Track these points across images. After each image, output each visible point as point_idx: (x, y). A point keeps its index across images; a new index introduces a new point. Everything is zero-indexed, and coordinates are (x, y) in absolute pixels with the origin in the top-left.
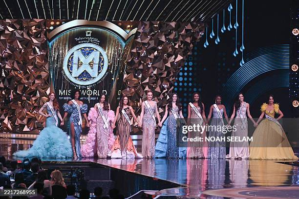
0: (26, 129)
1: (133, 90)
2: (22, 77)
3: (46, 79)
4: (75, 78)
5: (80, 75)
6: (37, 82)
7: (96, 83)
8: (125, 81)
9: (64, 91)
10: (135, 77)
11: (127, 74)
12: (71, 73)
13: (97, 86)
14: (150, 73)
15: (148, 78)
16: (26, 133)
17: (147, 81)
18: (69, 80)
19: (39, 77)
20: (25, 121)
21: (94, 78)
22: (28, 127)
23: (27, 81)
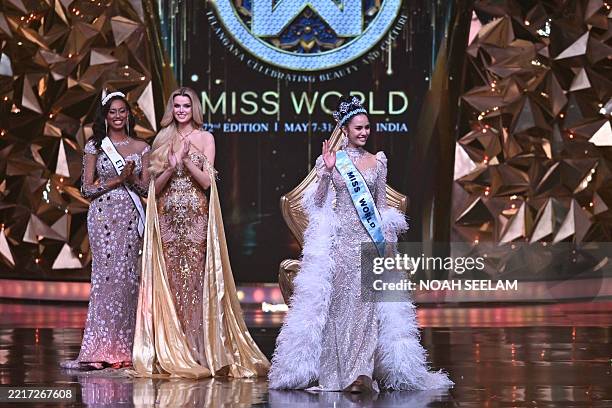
0: (65, 260)
1: (515, 88)
2: (39, 39)
3: (134, 47)
4: (268, 39)
5: (287, 29)
6: (97, 58)
7: (358, 61)
8: (473, 52)
9: (223, 97)
10: (522, 33)
11: (484, 22)
12: (246, 19)
13: (361, 74)
14: (590, 13)
15: (585, 37)
16: (67, 275)
17: (578, 48)
18: (243, 50)
19: (105, 42)
20: (61, 228)
21: (347, 40)
22: (75, 253)
23: (57, 58)
